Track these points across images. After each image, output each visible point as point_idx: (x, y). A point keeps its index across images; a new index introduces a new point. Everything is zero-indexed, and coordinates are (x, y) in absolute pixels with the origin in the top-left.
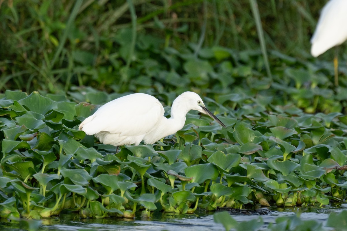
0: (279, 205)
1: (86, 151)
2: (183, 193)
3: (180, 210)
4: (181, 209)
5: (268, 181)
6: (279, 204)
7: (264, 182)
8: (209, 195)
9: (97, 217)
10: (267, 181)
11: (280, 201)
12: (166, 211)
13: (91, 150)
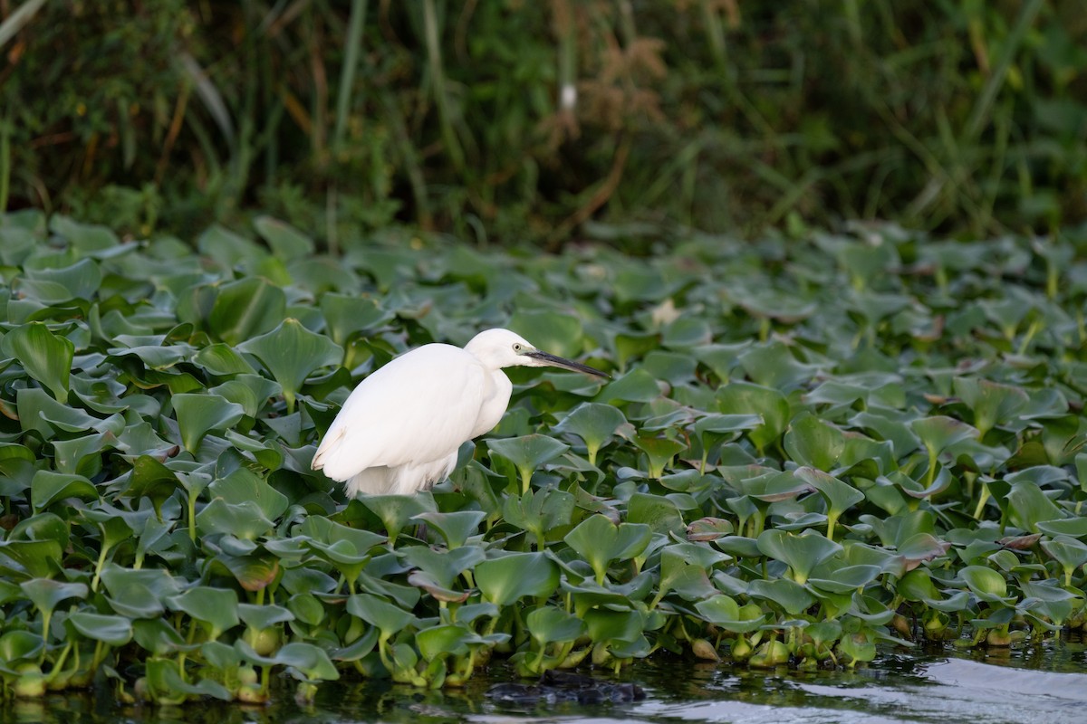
0: (739, 660)
1: (230, 509)
2: (447, 633)
3: (429, 676)
4: (432, 675)
5: (712, 599)
6: (739, 657)
7: (700, 599)
8: (499, 641)
9: (164, 701)
10: (709, 597)
11: (742, 651)
12: (396, 678)
13: (246, 509)
